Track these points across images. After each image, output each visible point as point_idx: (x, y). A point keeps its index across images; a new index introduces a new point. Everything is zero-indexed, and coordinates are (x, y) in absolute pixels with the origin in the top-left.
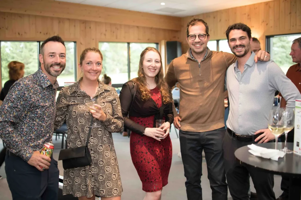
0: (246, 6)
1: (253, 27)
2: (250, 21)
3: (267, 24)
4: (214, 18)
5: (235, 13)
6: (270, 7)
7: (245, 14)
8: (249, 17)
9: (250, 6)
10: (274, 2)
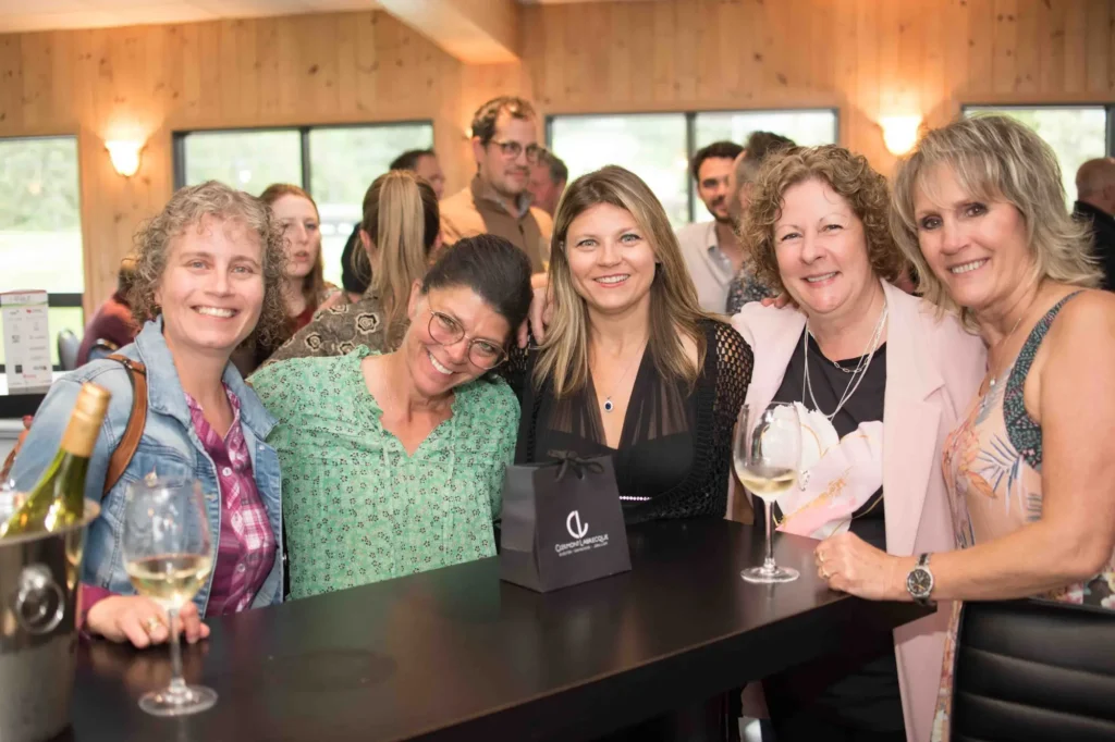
0: (91, 30)
1: (123, 101)
2: (111, 80)
7: (89, 56)
8: (106, 67)
9: (108, 31)
10: (200, 24)
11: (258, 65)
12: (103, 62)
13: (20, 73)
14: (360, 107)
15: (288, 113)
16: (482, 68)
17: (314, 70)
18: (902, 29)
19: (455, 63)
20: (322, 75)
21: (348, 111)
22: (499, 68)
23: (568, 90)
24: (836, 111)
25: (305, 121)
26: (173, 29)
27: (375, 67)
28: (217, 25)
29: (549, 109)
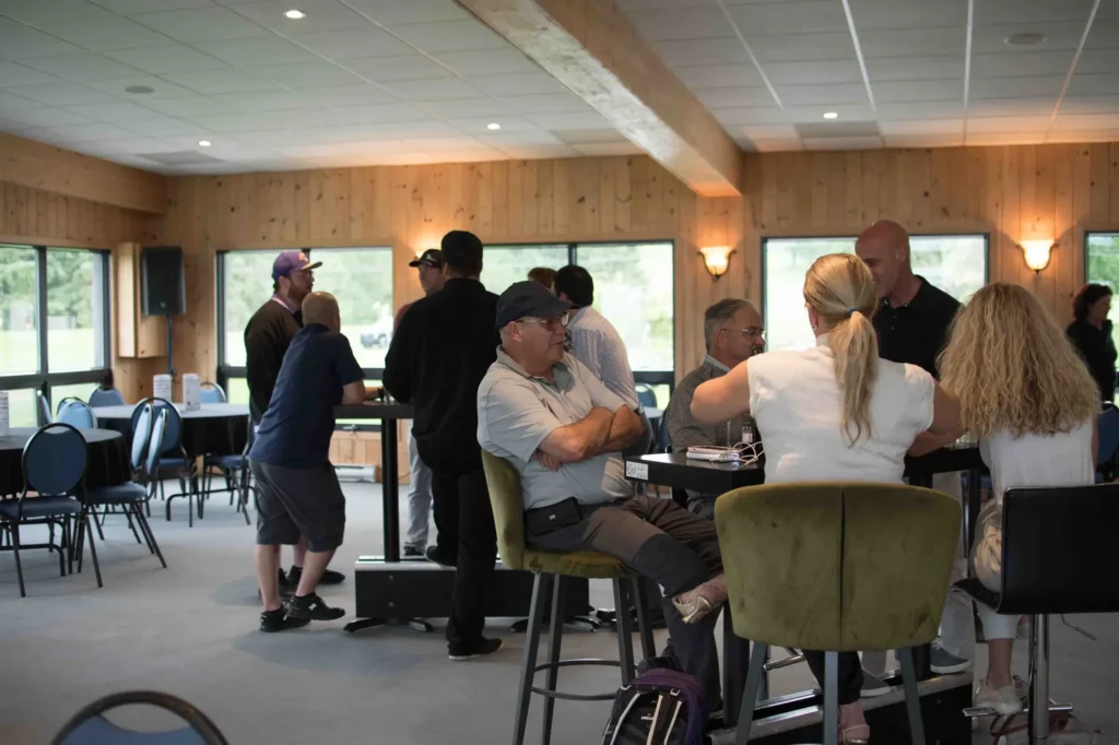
0: (406, 167)
1: (430, 220)
2: (421, 205)
3: (472, 217)
4: (298, 187)
5: (372, 181)
6: (480, 176)
7: (405, 186)
8: (417, 195)
9: (420, 168)
10: (493, 163)
11: (537, 196)
12: (415, 191)
13: (349, 197)
14: (617, 228)
15: (560, 232)
16: (712, 200)
17: (582, 200)
18: (1038, 173)
19: (693, 195)
20: (589, 204)
21: (607, 230)
22: (726, 200)
23: (779, 219)
24: (987, 236)
25: (572, 239)
26: (472, 167)
27: (630, 198)
28: (506, 165)
29: (764, 233)
